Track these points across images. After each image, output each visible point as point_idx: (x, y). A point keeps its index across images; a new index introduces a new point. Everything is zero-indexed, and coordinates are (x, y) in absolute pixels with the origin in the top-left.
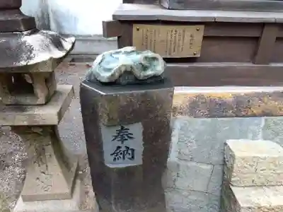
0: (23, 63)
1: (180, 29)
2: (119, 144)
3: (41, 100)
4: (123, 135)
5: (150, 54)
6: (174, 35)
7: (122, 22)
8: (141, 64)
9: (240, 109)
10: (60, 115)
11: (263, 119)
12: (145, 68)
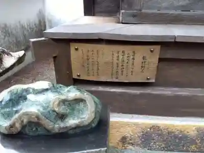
1: (128, 49)
6: (121, 57)
8: (54, 111)
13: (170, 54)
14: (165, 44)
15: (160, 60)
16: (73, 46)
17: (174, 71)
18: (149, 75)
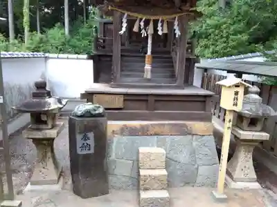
0: (46, 109)
1: (113, 96)
2: (84, 142)
3: (50, 127)
4: (86, 138)
5: (98, 105)
7: (89, 93)
8: (93, 109)
9: (144, 132)
10: (58, 133)
11: (156, 137)
12: (95, 110)
13: (126, 98)
14: (125, 95)
15: (124, 100)
16: (95, 95)
17: (129, 103)
18: (120, 105)
